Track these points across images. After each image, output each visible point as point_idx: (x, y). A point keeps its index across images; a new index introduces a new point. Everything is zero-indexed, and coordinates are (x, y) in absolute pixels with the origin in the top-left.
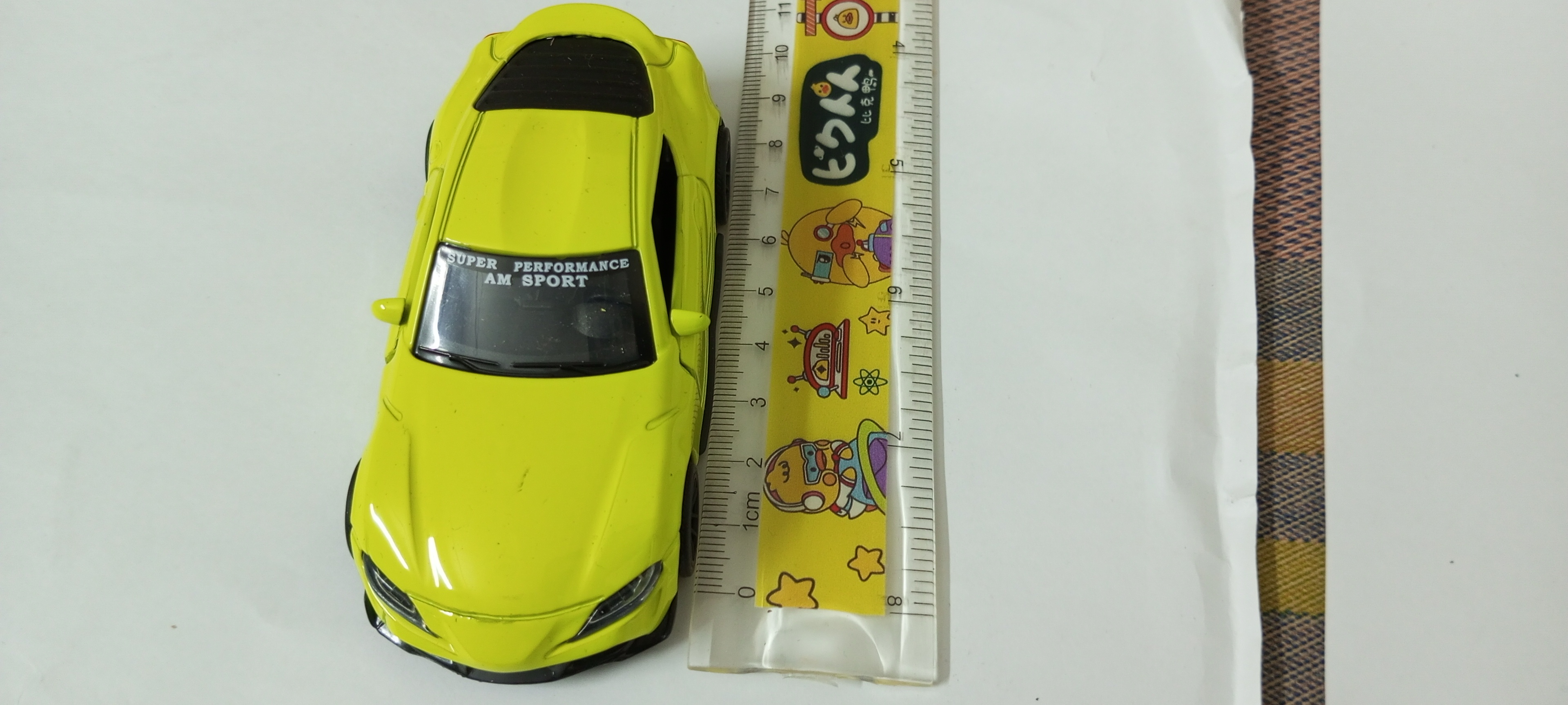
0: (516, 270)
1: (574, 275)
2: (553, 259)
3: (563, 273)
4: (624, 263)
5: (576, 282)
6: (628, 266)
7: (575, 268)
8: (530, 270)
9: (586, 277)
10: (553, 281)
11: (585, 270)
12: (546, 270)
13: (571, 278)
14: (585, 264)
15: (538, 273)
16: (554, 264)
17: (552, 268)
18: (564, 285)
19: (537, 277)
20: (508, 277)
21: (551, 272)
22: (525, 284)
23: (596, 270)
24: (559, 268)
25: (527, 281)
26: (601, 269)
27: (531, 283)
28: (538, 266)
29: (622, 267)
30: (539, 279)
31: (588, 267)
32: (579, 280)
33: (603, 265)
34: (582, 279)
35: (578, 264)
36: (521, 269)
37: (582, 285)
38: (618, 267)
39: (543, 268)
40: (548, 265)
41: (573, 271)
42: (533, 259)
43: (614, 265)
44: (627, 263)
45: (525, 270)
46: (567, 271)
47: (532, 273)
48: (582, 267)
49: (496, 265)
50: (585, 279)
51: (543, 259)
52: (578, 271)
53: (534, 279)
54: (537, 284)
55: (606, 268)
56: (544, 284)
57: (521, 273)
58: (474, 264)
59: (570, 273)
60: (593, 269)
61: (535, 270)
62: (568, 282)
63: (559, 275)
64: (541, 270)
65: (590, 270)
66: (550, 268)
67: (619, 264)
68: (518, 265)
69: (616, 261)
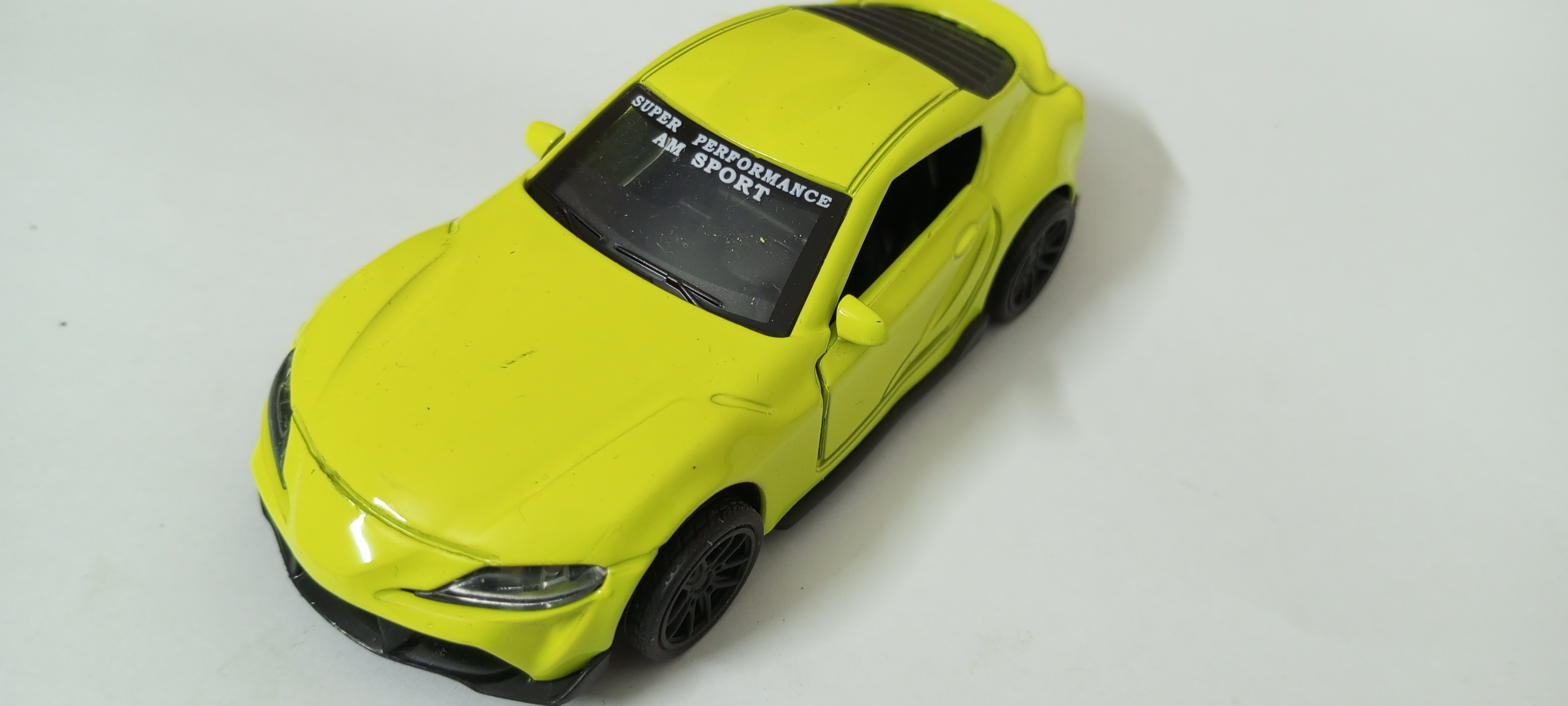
0: (695, 143)
1: (756, 181)
2: (744, 153)
3: (745, 173)
4: (824, 201)
5: (752, 190)
6: (827, 206)
7: (762, 174)
8: (710, 151)
9: (768, 191)
10: (727, 175)
11: (773, 183)
12: (728, 160)
13: (750, 183)
14: (777, 176)
15: (717, 158)
16: (741, 157)
17: (737, 160)
18: (737, 187)
19: (713, 161)
20: (682, 146)
21: (733, 164)
22: (693, 162)
23: (785, 189)
24: (744, 164)
25: (698, 160)
26: (792, 192)
27: (702, 164)
28: (722, 150)
29: (819, 203)
30: (715, 165)
31: (779, 181)
32: (758, 189)
33: (798, 189)
34: (762, 189)
35: (769, 172)
36: (700, 145)
37: (757, 197)
38: (814, 200)
39: (726, 155)
40: (734, 155)
41: (758, 176)
42: (721, 140)
43: (812, 196)
44: (828, 202)
45: (705, 148)
46: (751, 173)
47: (710, 155)
48: (771, 177)
49: (677, 128)
50: (765, 193)
51: (732, 146)
52: (763, 179)
53: (707, 163)
54: (708, 170)
55: (798, 195)
56: (715, 173)
57: (699, 148)
58: (656, 116)
59: (752, 177)
60: (782, 187)
61: (716, 153)
62: (744, 184)
63: (739, 172)
64: (722, 157)
65: (779, 186)
66: (733, 159)
67: (818, 199)
68: (701, 138)
69: (816, 194)
